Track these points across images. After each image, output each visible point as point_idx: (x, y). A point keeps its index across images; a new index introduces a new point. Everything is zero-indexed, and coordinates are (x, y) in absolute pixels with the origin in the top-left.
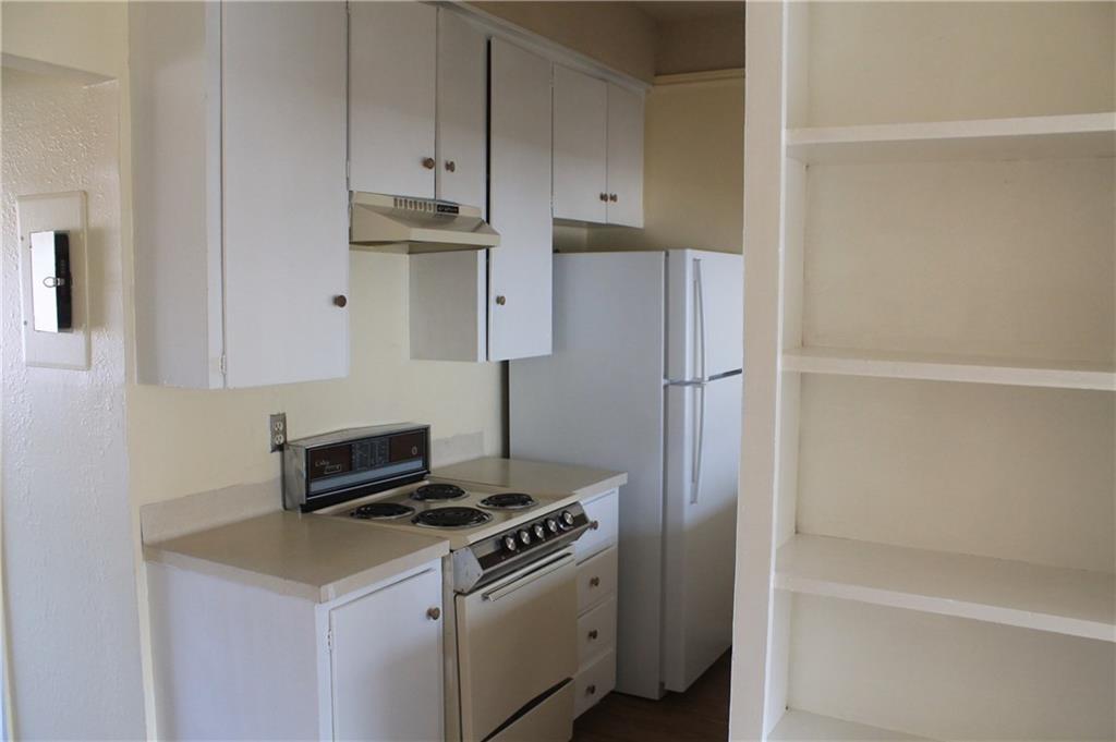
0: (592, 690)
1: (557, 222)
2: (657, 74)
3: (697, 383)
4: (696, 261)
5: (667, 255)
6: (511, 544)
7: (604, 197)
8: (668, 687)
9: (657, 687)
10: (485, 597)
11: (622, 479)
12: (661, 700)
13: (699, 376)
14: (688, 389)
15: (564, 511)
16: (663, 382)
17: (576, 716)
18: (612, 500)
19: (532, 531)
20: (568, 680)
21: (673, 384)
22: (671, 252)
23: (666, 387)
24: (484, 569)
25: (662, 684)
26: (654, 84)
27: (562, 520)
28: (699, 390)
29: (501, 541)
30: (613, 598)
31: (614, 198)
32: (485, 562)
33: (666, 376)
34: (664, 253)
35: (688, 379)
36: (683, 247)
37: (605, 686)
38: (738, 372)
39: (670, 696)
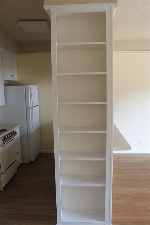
0: (19, 163)
1: (4, 80)
2: (19, 53)
3: (31, 108)
4: (30, 87)
5: (25, 86)
6: (6, 137)
7: (12, 76)
8: (31, 161)
9: (29, 161)
10: (3, 147)
11: (20, 126)
12: (30, 163)
13: (32, 106)
14: (30, 109)
15: (13, 131)
16: (26, 108)
17: (17, 166)
18: (18, 129)
19: (7, 136)
20: (16, 161)
21: (28, 108)
22: (26, 86)
23: (26, 109)
24: (3, 141)
25: (30, 161)
26: (19, 55)
27: (13, 133)
28: (32, 109)
29: (5, 137)
30: (20, 147)
31: (13, 76)
32: (3, 140)
33: (26, 107)
34: (24, 86)
35: (30, 107)
36: (28, 85)
37: (20, 162)
38: (37, 106)
39: (31, 162)
